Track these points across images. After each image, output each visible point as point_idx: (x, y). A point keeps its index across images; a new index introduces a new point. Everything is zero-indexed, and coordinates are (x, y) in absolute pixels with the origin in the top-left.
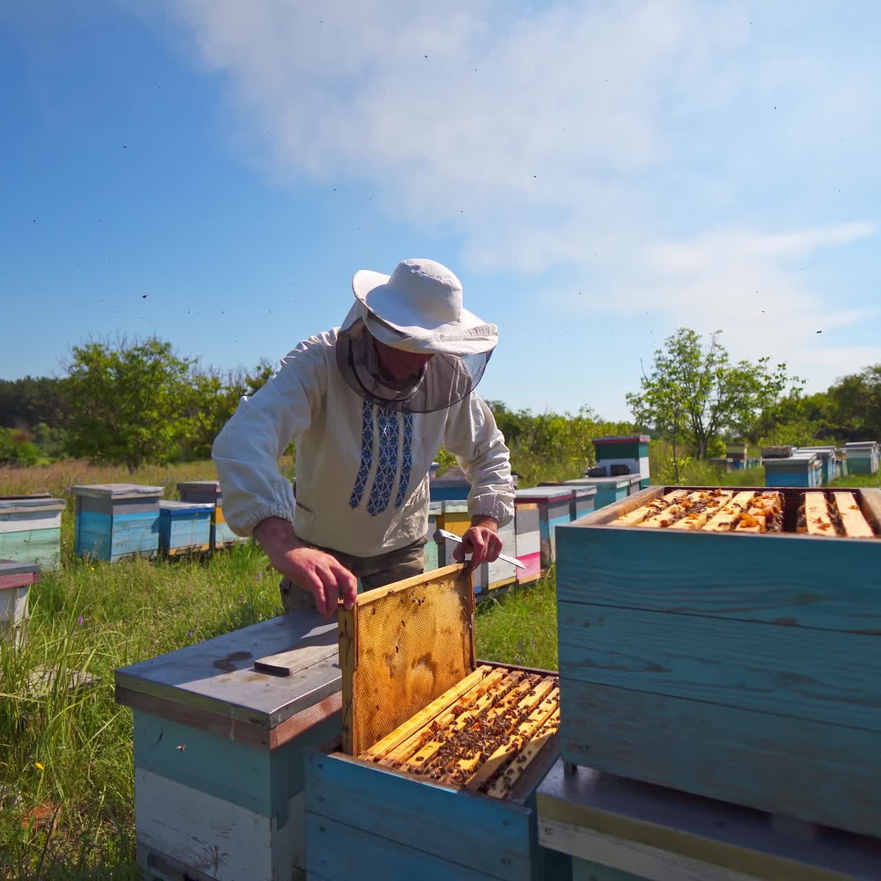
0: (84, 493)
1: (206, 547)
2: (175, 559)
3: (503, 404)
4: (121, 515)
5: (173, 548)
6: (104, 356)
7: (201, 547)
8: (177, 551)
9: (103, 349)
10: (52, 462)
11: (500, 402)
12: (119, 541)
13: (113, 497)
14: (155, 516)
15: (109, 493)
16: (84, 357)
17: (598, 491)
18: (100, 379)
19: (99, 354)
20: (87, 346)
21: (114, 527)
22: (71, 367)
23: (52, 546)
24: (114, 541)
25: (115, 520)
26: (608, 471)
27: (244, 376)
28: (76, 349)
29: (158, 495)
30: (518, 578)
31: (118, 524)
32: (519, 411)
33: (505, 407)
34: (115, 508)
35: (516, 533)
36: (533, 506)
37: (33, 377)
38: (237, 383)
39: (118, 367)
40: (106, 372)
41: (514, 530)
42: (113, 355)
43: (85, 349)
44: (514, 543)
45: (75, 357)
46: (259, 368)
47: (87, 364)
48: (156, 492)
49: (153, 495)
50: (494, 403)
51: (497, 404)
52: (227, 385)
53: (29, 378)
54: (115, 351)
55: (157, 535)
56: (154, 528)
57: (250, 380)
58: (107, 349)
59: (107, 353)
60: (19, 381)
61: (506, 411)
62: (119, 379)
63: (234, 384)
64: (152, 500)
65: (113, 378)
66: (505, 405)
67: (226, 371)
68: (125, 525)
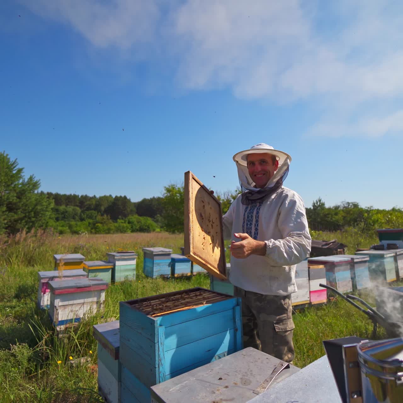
0: (146, 251)
1: (189, 274)
2: (177, 278)
3: (358, 203)
4: (157, 260)
5: (176, 274)
6: (176, 189)
7: (187, 274)
8: (178, 275)
9: (175, 186)
10: (161, 230)
11: (356, 202)
12: (157, 270)
13: (154, 253)
14: (170, 261)
15: (152, 252)
16: (168, 190)
17: (370, 259)
18: (174, 198)
19: (173, 188)
20: (169, 186)
21: (154, 265)
22: (164, 194)
23: (133, 271)
24: (154, 270)
25: (155, 262)
26: (386, 246)
27: (230, 195)
28: (165, 187)
29: (170, 253)
30: (311, 301)
31: (156, 264)
32: (366, 207)
33: (359, 205)
34: (155, 257)
35: (309, 280)
36: (321, 266)
37: (155, 197)
38: (227, 197)
39: (180, 194)
40: (176, 196)
41: (308, 278)
42: (179, 188)
43: (168, 187)
44: (308, 284)
45: (165, 190)
46: (236, 191)
47: (169, 193)
48: (169, 252)
49: (168, 253)
50: (352, 203)
51: (354, 203)
52: (223, 199)
53: (154, 197)
54: (180, 187)
55: (170, 268)
56: (169, 266)
57: (233, 196)
58: (177, 186)
59: (177, 188)
60: (151, 199)
61: (359, 207)
62: (181, 198)
63: (226, 198)
64: (169, 255)
65: (178, 198)
66: (359, 204)
67: (222, 193)
68: (158, 264)
